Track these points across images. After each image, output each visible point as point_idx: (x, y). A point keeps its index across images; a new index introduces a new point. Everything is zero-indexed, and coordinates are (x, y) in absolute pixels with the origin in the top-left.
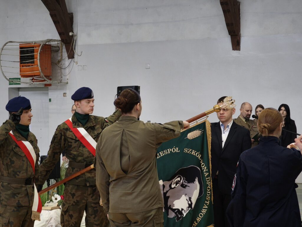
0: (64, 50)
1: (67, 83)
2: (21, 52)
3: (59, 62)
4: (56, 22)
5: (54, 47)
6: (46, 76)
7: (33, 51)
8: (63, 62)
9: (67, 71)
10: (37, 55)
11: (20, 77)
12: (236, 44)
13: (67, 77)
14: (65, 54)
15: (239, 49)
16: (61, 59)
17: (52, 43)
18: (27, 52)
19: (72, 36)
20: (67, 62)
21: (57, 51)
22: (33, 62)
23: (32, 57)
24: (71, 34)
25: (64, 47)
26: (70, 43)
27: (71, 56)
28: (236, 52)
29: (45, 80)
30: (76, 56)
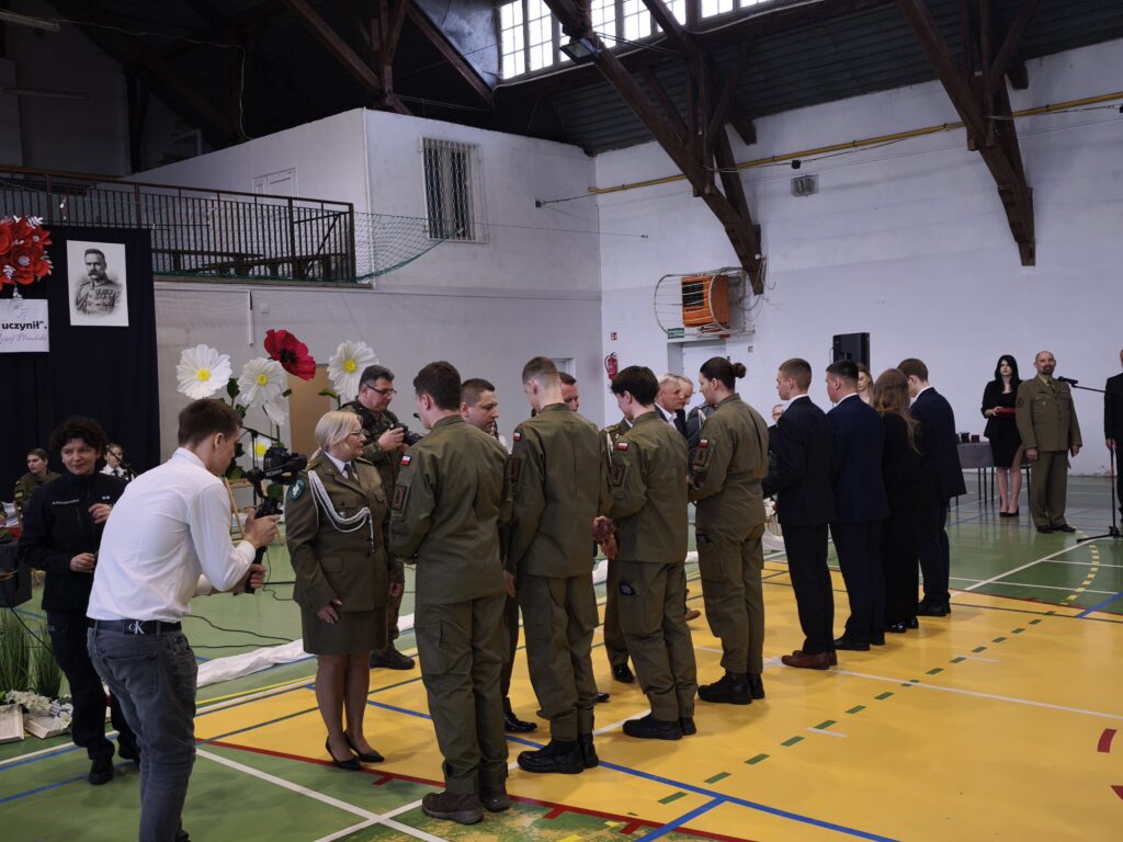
0: (748, 282)
1: (754, 332)
2: (685, 290)
3: (741, 300)
4: (734, 241)
5: (731, 278)
6: (721, 323)
7: (701, 288)
8: (746, 300)
9: (753, 313)
10: (708, 292)
11: (682, 326)
12: (1028, 256)
13: (754, 322)
14: (749, 289)
15: (1033, 264)
16: (744, 297)
17: (730, 273)
18: (693, 289)
19: (760, 260)
20: (752, 299)
21: (737, 284)
22: (702, 304)
23: (701, 296)
24: (757, 257)
25: (748, 277)
26: (756, 271)
27: (759, 290)
28: (1028, 269)
29: (720, 330)
30: (766, 290)
